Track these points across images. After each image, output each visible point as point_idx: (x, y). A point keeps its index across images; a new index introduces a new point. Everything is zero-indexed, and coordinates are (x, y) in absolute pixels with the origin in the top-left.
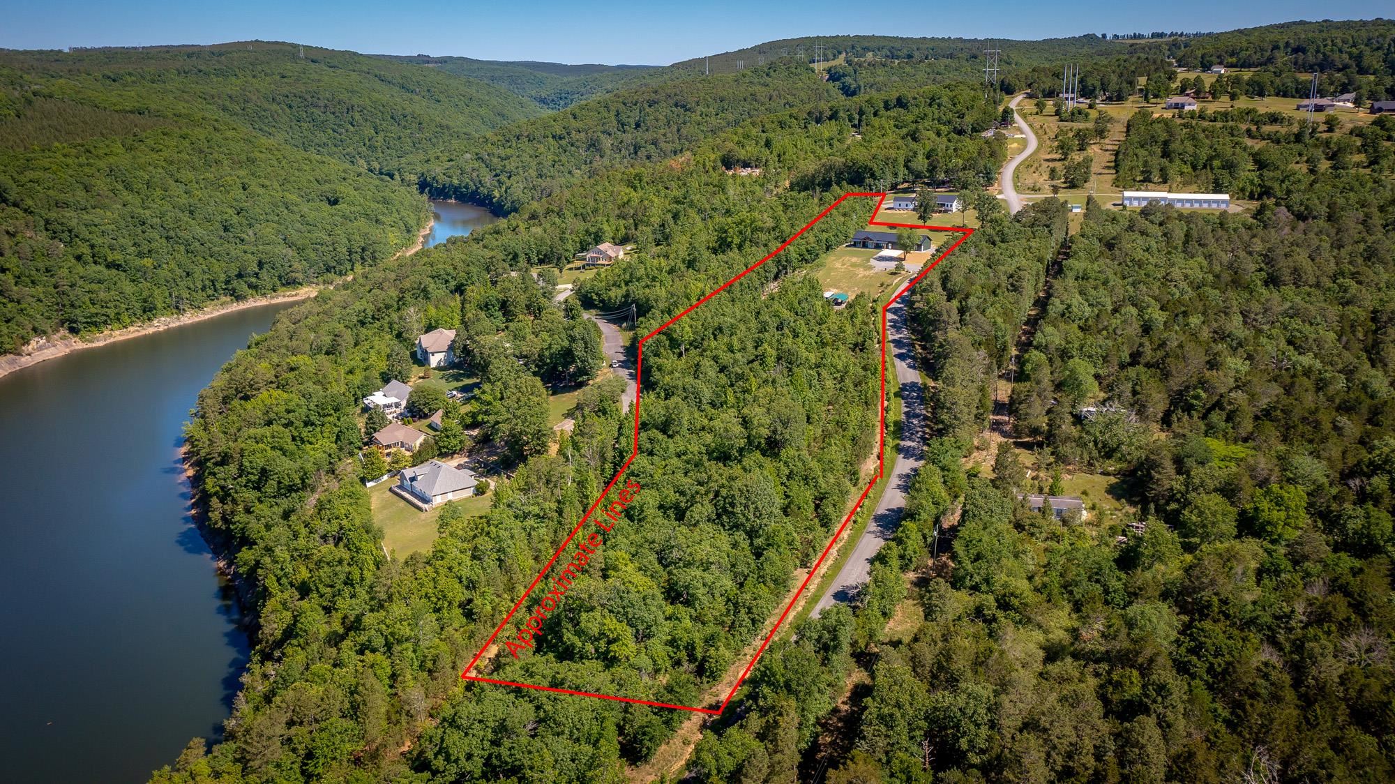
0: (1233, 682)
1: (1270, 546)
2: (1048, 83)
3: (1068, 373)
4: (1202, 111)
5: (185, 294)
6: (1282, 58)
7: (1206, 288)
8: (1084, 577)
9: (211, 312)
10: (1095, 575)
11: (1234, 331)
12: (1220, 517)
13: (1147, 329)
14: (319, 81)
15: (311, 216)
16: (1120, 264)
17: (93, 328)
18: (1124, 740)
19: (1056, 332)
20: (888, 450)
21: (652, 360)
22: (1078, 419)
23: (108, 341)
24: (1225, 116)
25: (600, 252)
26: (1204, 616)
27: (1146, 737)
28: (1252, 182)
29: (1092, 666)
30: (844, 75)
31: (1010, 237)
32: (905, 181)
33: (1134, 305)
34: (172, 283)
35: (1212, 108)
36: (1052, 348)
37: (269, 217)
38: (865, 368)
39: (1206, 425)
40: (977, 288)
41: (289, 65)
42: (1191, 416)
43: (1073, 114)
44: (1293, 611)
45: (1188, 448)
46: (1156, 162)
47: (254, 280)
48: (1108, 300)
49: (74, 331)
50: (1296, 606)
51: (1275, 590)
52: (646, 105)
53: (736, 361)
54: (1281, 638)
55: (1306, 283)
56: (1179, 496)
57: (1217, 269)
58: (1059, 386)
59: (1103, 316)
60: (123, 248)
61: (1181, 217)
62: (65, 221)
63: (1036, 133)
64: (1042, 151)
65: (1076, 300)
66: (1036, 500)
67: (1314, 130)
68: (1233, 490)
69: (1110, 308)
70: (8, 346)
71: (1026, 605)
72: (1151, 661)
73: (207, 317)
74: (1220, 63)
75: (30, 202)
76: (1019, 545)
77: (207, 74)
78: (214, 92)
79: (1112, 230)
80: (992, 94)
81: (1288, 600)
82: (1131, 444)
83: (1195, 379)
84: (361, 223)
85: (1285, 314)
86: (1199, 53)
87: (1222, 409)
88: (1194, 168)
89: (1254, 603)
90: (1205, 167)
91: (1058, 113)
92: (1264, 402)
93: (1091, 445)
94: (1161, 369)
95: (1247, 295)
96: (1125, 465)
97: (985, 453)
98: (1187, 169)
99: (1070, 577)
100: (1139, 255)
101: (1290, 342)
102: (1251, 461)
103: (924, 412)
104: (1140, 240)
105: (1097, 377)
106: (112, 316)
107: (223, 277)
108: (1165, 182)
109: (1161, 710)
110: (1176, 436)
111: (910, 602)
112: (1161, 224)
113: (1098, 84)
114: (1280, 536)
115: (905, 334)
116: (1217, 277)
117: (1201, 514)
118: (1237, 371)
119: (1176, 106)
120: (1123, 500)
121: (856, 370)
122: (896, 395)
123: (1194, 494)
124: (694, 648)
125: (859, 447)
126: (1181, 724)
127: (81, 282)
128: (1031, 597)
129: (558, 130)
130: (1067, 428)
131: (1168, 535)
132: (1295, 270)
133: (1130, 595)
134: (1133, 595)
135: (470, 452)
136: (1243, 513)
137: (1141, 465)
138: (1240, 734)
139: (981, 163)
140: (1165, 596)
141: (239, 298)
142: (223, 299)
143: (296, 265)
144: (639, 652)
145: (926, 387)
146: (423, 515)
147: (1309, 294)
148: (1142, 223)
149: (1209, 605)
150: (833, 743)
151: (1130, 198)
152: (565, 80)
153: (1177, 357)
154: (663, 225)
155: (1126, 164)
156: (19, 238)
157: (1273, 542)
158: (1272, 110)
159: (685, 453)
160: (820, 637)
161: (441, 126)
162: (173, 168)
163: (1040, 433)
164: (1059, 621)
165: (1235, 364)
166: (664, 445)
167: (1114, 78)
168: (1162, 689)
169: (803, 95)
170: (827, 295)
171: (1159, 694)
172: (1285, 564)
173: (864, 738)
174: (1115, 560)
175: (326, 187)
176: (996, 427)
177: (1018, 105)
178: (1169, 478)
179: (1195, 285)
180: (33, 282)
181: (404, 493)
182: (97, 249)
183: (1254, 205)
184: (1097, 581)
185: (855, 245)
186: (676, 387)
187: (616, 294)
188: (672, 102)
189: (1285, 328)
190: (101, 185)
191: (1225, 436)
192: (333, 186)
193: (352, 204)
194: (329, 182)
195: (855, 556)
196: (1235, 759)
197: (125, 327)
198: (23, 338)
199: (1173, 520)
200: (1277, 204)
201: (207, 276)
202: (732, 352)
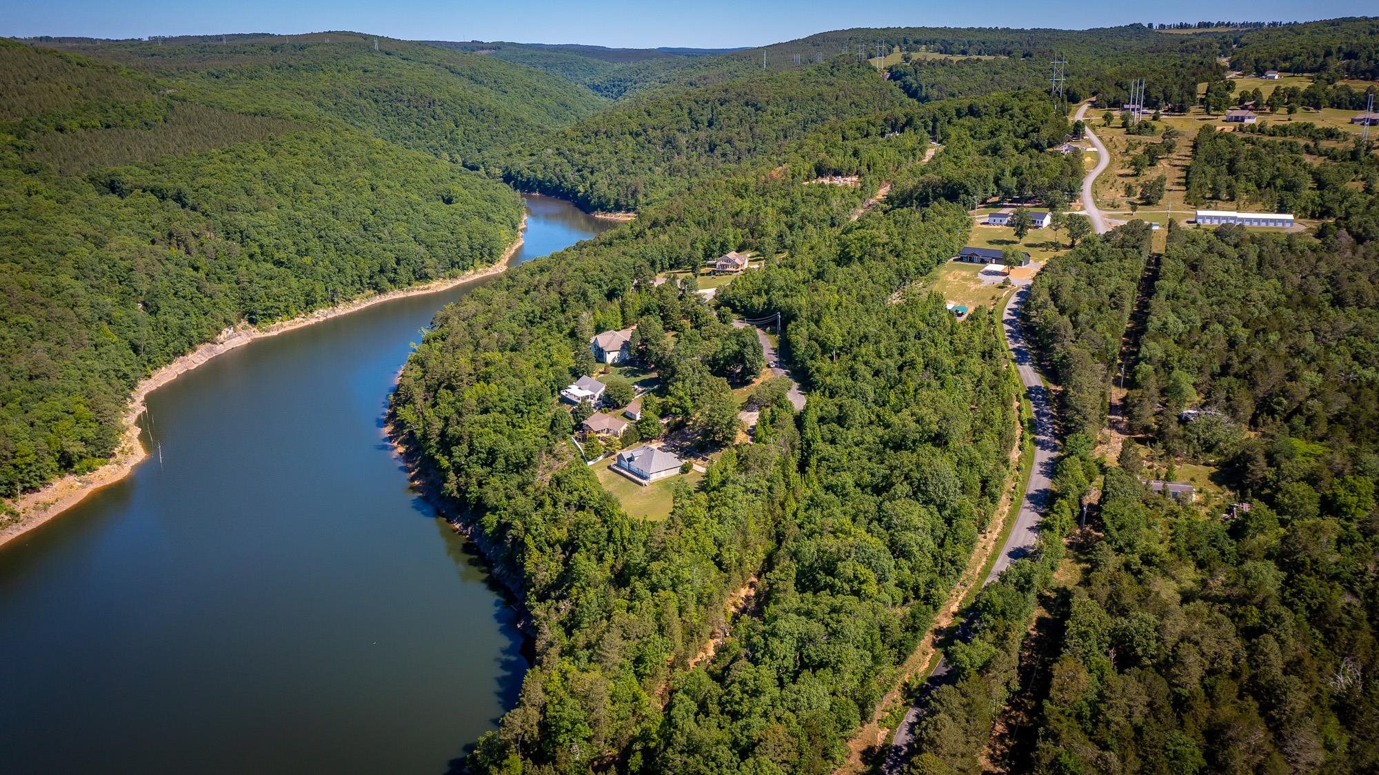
0: (1325, 616)
1: (1345, 523)
2: (1112, 94)
3: (1171, 382)
4: (1261, 126)
5: (340, 288)
6: (1335, 63)
7: (1281, 308)
8: (1205, 542)
9: (361, 303)
10: (1213, 542)
11: (1308, 347)
12: (1307, 500)
13: (1232, 343)
14: (400, 76)
15: (435, 214)
16: (1204, 284)
17: (268, 320)
18: (1252, 650)
19: (1157, 347)
20: (1027, 443)
21: (809, 363)
22: (1183, 421)
23: (280, 331)
24: (1284, 131)
25: (729, 260)
26: (1299, 572)
27: (1269, 648)
28: (1313, 202)
29: (1217, 607)
30: (905, 74)
31: (1104, 258)
32: (994, 195)
33: (1220, 322)
34: (326, 279)
35: (1271, 121)
36: (1155, 359)
37: (399, 217)
38: (995, 373)
39: (1290, 427)
40: (1084, 306)
41: (368, 59)
42: (1274, 419)
43: (1140, 127)
44: (1366, 569)
45: (1276, 446)
46: (1224, 179)
47: (392, 275)
48: (1198, 317)
49: (252, 322)
50: (1369, 566)
51: (1352, 554)
52: (717, 104)
53: (888, 366)
54: (1357, 589)
55: (1367, 305)
56: (1271, 483)
57: (1290, 290)
58: (1163, 392)
59: (1195, 332)
60: (286, 247)
61: (1253, 240)
62: (237, 223)
63: (1107, 147)
64: (1115, 165)
65: (1172, 318)
66: (1157, 485)
67: (1369, 148)
68: (1315, 479)
69: (1199, 324)
70: (207, 336)
71: (1164, 562)
72: (1264, 601)
73: (357, 309)
74: (1274, 69)
75: (206, 206)
76: (1150, 519)
77: (296, 69)
78: (309, 88)
79: (1194, 251)
80: (1060, 105)
81: (1363, 561)
82: (1227, 441)
83: (1277, 388)
84: (476, 221)
85: (1350, 333)
86: (1252, 57)
87: (1302, 414)
88: (1259, 186)
89: (1336, 564)
90: (1269, 185)
91: (1125, 125)
92: (1335, 409)
93: (1195, 441)
94: (1249, 379)
95: (1316, 315)
96: (1223, 458)
97: (1106, 446)
98: (1252, 187)
99: (1193, 543)
100: (1220, 276)
101: (1355, 357)
102: (1329, 457)
103: (1051, 412)
104: (1220, 263)
105: (1195, 385)
106: (282, 309)
107: (368, 273)
108: (1232, 199)
109: (1277, 632)
110: (1264, 435)
111: (1067, 560)
112: (1236, 246)
113: (1161, 95)
114: (1353, 515)
115: (1022, 343)
116: (1289, 297)
117: (1291, 497)
118: (1313, 382)
119: (1237, 119)
120: (1225, 486)
121: (988, 375)
122: (1025, 396)
123: (1284, 482)
124: (918, 589)
125: (1004, 440)
126: (1291, 641)
127: (256, 279)
128: (1168, 557)
129: (635, 127)
130: (1174, 428)
131: (1269, 513)
132: (1358, 292)
133: (1241, 556)
134: (1243, 557)
135: (666, 438)
136: (1324, 497)
137: (1237, 458)
138: (1332, 650)
139: (1066, 181)
140: (1269, 556)
141: (381, 291)
142: (368, 292)
143: (428, 262)
144: (879, 592)
145: (1048, 391)
146: (643, 489)
147: (1370, 315)
148: (1220, 246)
149: (1303, 564)
150: (1030, 656)
151: (1203, 217)
152: (616, 67)
153: (1261, 369)
154: (781, 236)
155: (1195, 181)
156: (202, 239)
157: (1348, 520)
158: (1327, 125)
159: (862, 443)
160: (1018, 581)
161: (516, 120)
162: (310, 170)
163: (1152, 431)
164: (1189, 575)
165: (1311, 376)
166: (844, 436)
167: (1176, 89)
168: (1277, 617)
169: (868, 95)
170: (950, 306)
171: (1275, 621)
172: (1358, 536)
173: (1068, 647)
174: (1227, 531)
175: (441, 187)
176: (1113, 425)
177: (1085, 115)
178: (1261, 469)
179: (1271, 305)
180: (219, 279)
181: (622, 471)
182: (265, 249)
183: (1316, 224)
184: (1215, 546)
185: (961, 259)
186: (840, 387)
187: (759, 301)
188: (742, 101)
189: (1350, 345)
190: (259, 188)
191: (1305, 436)
192: (446, 186)
193: (465, 202)
194: (441, 181)
195: (1017, 526)
196: (1329, 665)
197: (292, 318)
198: (217, 329)
199: (1270, 501)
200: (1337, 224)
201: (355, 272)
202: (880, 357)
